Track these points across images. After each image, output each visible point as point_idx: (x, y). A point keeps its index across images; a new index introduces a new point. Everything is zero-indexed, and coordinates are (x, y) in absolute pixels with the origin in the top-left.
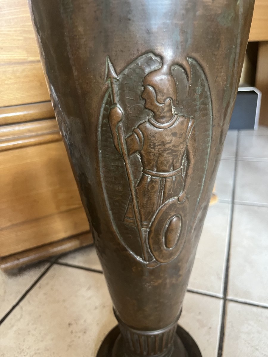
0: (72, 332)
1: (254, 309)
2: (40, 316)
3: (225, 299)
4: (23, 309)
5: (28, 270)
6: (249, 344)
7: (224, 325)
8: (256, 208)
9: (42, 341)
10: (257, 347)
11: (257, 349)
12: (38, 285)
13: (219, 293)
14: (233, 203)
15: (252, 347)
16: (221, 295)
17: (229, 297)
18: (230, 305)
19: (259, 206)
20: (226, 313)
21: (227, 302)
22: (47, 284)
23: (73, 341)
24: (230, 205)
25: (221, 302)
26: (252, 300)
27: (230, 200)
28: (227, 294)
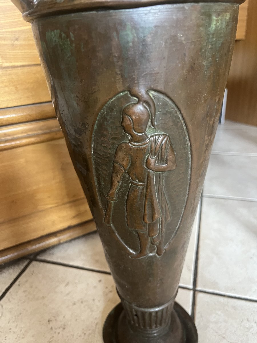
0: (52, 328)
1: (221, 299)
2: (21, 314)
3: (195, 291)
4: (4, 307)
5: (7, 267)
6: (217, 333)
8: (223, 201)
9: (23, 338)
10: (224, 336)
11: (224, 338)
12: (17, 283)
13: (189, 284)
14: (202, 196)
15: (220, 335)
16: (191, 286)
17: (198, 288)
18: (199, 296)
19: (225, 199)
20: (195, 304)
21: (196, 292)
22: (27, 281)
23: (53, 337)
25: (191, 293)
26: (219, 290)
28: (196, 286)
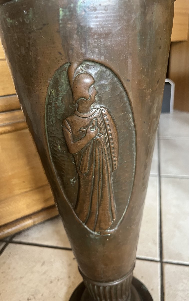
3: (162, 262)
7: (163, 286)
8: (178, 180)
13: (156, 257)
14: (160, 176)
16: (158, 259)
17: (165, 260)
18: (167, 267)
21: (164, 264)
24: (157, 178)
25: (159, 265)
27: (157, 174)
28: (163, 258)
